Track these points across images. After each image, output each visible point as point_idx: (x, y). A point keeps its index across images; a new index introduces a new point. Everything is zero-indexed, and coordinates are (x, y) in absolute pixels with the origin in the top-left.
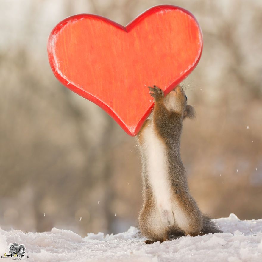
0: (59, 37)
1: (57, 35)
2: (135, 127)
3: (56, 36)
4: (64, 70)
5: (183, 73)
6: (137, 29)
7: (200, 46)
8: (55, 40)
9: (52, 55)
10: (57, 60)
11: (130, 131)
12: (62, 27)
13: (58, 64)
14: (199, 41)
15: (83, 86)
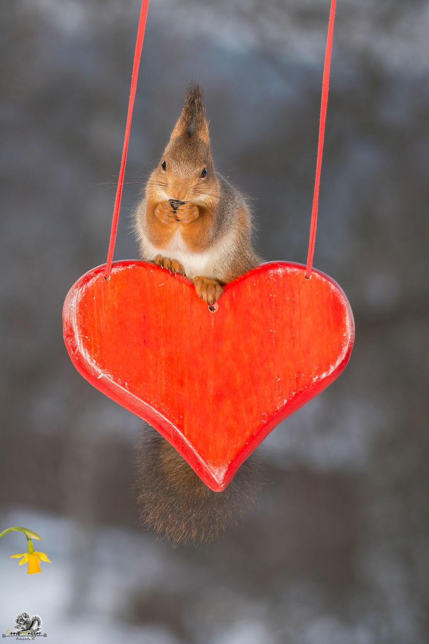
0: (85, 292)
1: (82, 289)
2: (224, 471)
3: (80, 291)
4: (93, 349)
5: (319, 378)
6: (232, 295)
7: (347, 339)
8: (77, 297)
9: (71, 324)
10: (79, 334)
11: (214, 476)
12: (92, 276)
13: (80, 340)
14: (345, 330)
15: (128, 382)
